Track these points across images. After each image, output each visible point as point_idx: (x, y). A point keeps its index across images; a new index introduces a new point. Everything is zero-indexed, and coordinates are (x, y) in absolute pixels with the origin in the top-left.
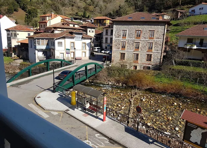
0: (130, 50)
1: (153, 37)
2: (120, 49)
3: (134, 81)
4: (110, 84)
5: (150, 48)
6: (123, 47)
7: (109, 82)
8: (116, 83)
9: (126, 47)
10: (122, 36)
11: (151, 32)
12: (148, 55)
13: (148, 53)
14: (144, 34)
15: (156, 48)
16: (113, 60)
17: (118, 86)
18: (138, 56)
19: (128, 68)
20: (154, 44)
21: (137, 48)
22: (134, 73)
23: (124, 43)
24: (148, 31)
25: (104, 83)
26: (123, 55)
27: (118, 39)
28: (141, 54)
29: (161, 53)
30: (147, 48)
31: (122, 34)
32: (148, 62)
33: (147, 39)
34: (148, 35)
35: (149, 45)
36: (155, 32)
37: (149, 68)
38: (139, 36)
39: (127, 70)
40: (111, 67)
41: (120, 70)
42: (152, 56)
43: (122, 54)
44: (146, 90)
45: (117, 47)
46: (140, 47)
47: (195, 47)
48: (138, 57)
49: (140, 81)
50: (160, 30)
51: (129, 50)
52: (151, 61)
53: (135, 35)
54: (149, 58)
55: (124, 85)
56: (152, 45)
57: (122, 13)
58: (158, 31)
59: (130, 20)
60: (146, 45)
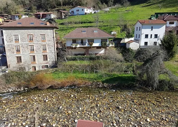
0: (26, 53)
1: (45, 40)
2: (15, 53)
3: (35, 83)
4: (11, 90)
5: (45, 50)
6: (18, 51)
7: (9, 89)
8: (17, 88)
9: (21, 51)
10: (14, 41)
11: (42, 35)
12: (44, 55)
13: (44, 54)
14: (36, 38)
15: (49, 49)
16: (9, 65)
17: (19, 91)
18: (35, 57)
19: (27, 71)
20: (47, 46)
21: (33, 50)
22: (34, 74)
23: (18, 47)
24: (39, 35)
25: (3, 92)
26: (19, 59)
27: (11, 44)
28: (37, 56)
29: (55, 53)
30: (41, 49)
31: (14, 39)
32: (44, 61)
33: (40, 42)
34: (40, 38)
35: (42, 47)
36: (46, 35)
37: (47, 66)
38: (31, 40)
39: (27, 73)
40: (8, 73)
41: (19, 75)
42: (48, 56)
43: (17, 57)
44: (48, 88)
45: (11, 51)
46: (35, 49)
47: (78, 46)
48: (35, 59)
49: (41, 81)
50: (50, 33)
51: (24, 53)
52: (47, 60)
53: (27, 39)
54: (45, 57)
55: (26, 89)
56: (46, 46)
57: (11, 11)
58: (48, 35)
59: (20, 25)
60: (40, 47)
